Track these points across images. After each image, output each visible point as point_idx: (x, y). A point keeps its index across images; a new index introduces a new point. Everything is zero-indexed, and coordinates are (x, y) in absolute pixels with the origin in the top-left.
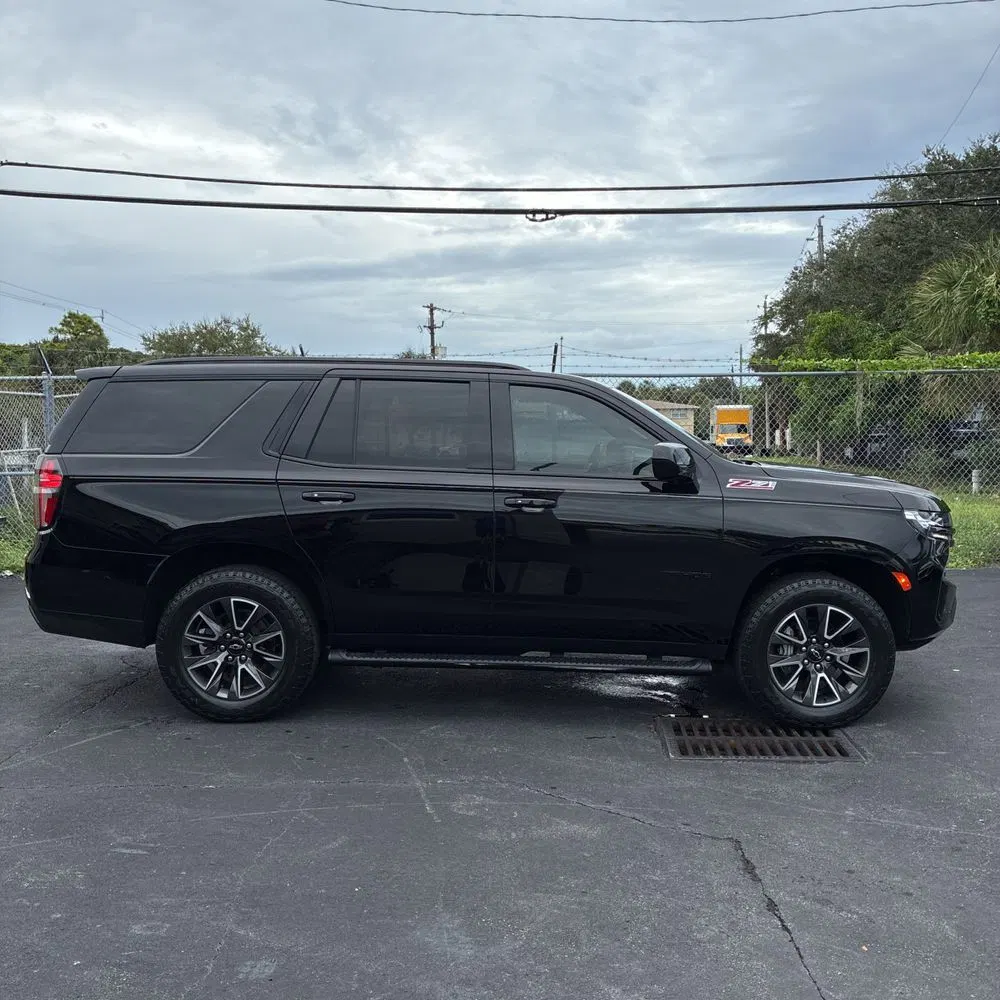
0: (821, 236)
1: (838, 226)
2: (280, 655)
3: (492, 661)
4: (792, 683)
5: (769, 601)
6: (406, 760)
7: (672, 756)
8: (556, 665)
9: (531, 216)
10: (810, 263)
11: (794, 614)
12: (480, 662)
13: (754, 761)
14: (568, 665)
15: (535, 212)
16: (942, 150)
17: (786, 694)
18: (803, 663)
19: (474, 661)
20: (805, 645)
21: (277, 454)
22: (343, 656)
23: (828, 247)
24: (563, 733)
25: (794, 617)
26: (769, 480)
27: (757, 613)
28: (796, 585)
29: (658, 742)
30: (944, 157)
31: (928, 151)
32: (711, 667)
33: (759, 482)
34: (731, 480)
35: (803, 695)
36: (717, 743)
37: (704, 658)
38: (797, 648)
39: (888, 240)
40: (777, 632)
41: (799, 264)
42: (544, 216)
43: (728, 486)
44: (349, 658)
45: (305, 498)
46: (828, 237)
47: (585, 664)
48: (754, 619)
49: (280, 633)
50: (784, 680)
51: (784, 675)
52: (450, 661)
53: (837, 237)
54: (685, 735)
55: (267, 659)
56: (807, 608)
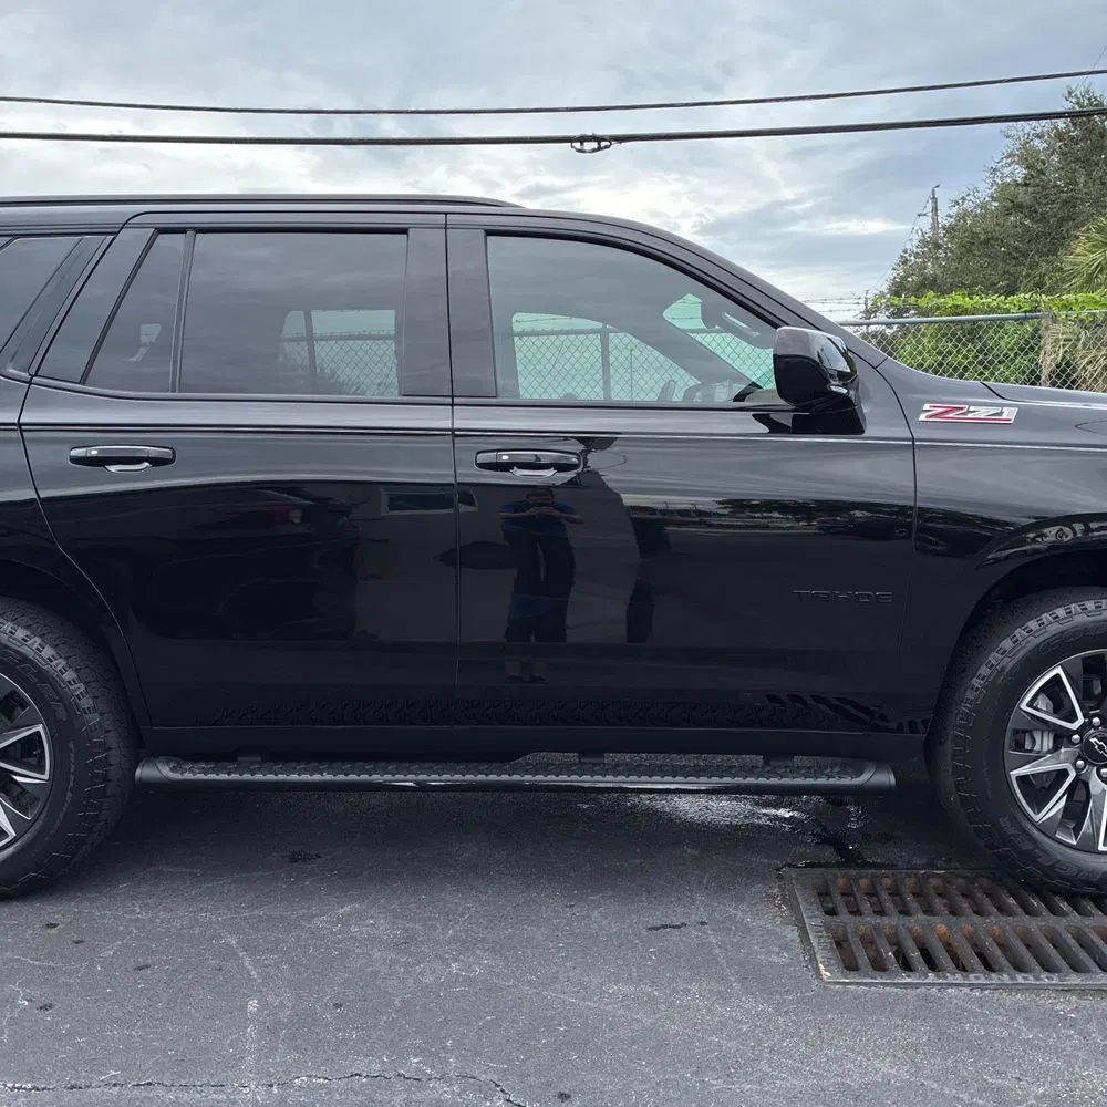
0: (935, 210)
1: (956, 196)
2: (43, 773)
3: (458, 777)
4: (1056, 805)
5: (1007, 644)
6: (253, 1005)
7: (826, 974)
8: (587, 780)
9: (577, 145)
10: (924, 243)
11: (1058, 670)
12: (435, 779)
13: (1003, 986)
14: (608, 781)
15: (583, 139)
16: (1087, 92)
17: (1046, 829)
18: (1075, 765)
19: (422, 777)
20: (1080, 731)
21: (25, 375)
22: (164, 771)
23: (943, 221)
24: (601, 917)
25: (1058, 676)
26: (1003, 406)
27: (984, 671)
28: (1061, 612)
29: (792, 934)
30: (1089, 99)
31: (1070, 93)
32: (892, 779)
33: (984, 409)
34: (927, 407)
35: (1077, 830)
36: (910, 931)
37: (879, 760)
38: (1061, 737)
39: (1019, 207)
40: (1024, 706)
41: (909, 246)
42: (594, 145)
43: (923, 417)
44: (177, 776)
45: (76, 460)
46: (944, 210)
47: (644, 778)
48: (976, 682)
49: (40, 728)
50: (1039, 801)
51: (1038, 791)
52: (376, 777)
53: (955, 210)
54: (844, 917)
55: (18, 779)
56: (1084, 659)
